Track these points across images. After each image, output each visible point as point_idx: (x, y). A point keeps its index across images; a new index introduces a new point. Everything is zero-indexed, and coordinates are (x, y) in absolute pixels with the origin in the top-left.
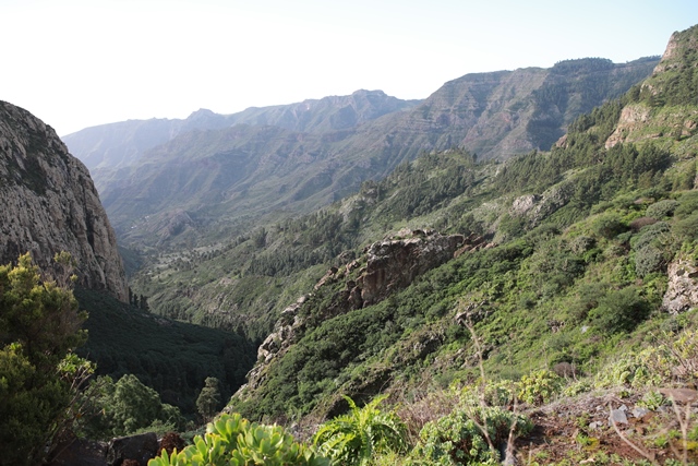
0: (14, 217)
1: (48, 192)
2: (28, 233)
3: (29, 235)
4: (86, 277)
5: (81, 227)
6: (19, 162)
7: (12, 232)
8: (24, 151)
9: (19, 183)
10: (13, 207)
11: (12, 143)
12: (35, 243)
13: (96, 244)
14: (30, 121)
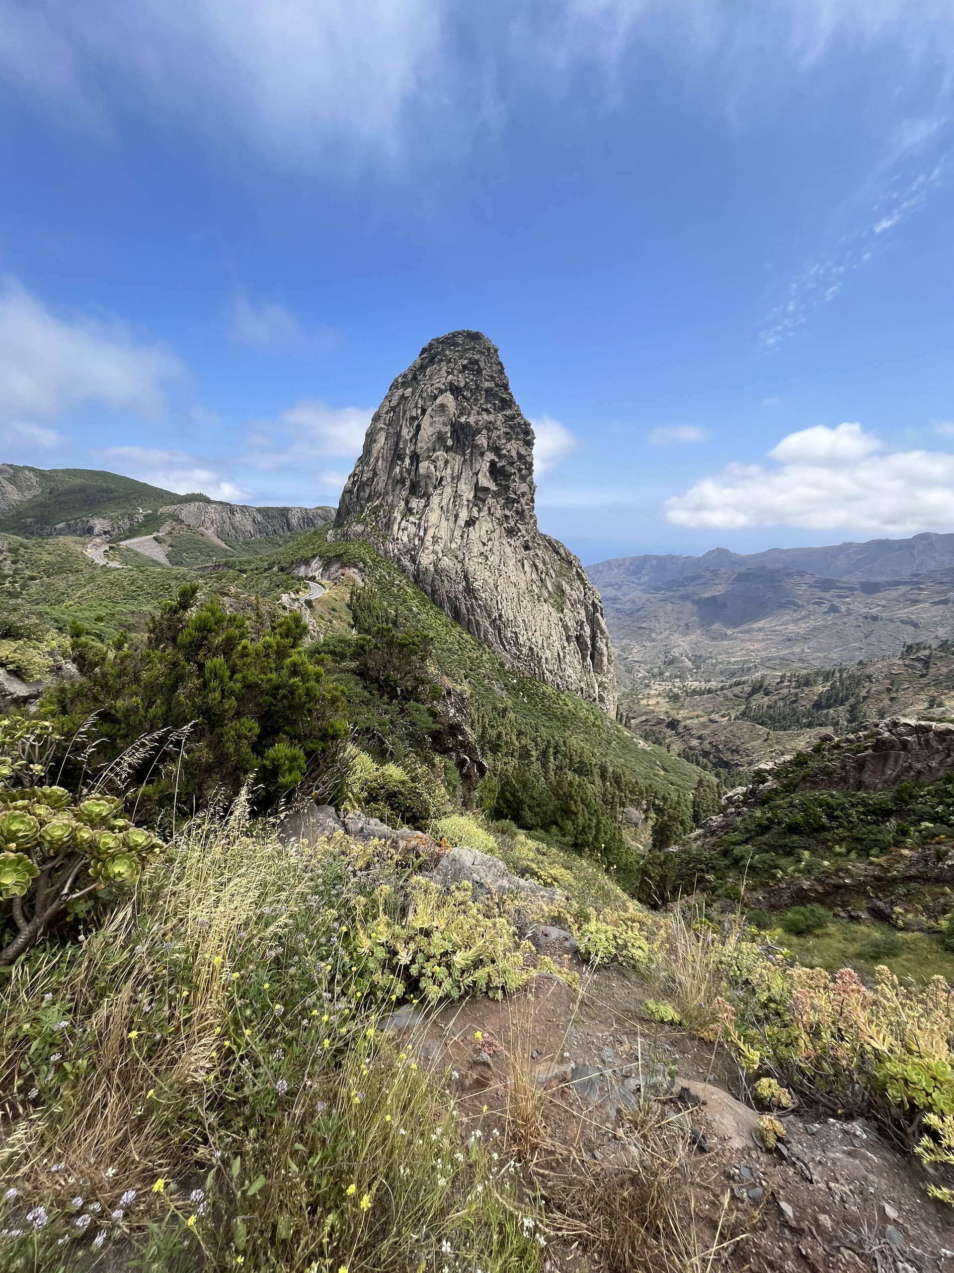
0: (538, 628)
1: (565, 611)
5: (586, 644)
6: (549, 584)
7: (534, 640)
9: (545, 601)
12: (548, 651)
13: (595, 661)
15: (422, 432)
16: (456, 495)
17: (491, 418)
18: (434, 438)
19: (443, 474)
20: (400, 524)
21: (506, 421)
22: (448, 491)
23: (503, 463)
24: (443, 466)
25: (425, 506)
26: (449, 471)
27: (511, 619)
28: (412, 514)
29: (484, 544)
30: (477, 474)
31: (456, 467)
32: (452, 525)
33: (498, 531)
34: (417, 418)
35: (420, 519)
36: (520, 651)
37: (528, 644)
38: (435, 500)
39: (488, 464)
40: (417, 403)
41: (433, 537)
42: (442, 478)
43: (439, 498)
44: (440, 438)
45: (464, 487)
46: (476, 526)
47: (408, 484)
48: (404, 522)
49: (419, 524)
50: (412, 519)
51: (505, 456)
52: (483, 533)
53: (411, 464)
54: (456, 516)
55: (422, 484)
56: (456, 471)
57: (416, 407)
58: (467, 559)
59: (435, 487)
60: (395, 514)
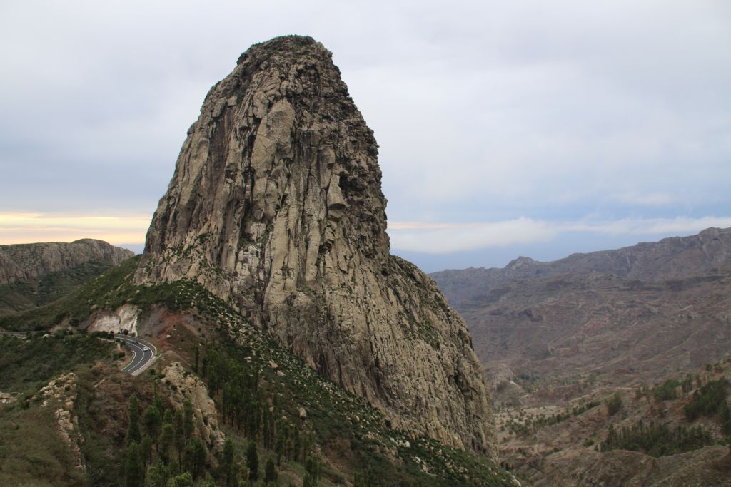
0: (420, 371)
1: (442, 346)
2: (432, 389)
3: (433, 392)
4: (473, 440)
6: (415, 315)
7: (420, 387)
8: (418, 305)
9: (420, 338)
10: (420, 361)
11: (410, 296)
12: (437, 399)
14: (416, 275)
15: (257, 143)
16: (303, 217)
17: (333, 126)
18: (273, 150)
19: (286, 192)
20: (237, 254)
21: (350, 129)
22: (294, 212)
23: (354, 176)
24: (285, 182)
25: (267, 231)
26: (293, 188)
27: (390, 363)
28: (251, 242)
29: (344, 272)
30: (327, 189)
31: (302, 182)
32: (303, 251)
33: (356, 256)
34: (249, 129)
35: (262, 247)
36: (407, 403)
37: (414, 393)
38: (279, 225)
39: (338, 177)
40: (247, 112)
41: (282, 269)
42: (285, 197)
43: (285, 220)
44: (279, 150)
45: (312, 206)
46: (332, 251)
47: (242, 205)
48: (242, 252)
49: (263, 255)
50: (251, 248)
51: (355, 168)
52: (341, 259)
53: (246, 182)
54: (307, 241)
55: (261, 204)
56: (302, 187)
57: (247, 116)
58: (327, 293)
59: (278, 208)
60: (230, 244)
